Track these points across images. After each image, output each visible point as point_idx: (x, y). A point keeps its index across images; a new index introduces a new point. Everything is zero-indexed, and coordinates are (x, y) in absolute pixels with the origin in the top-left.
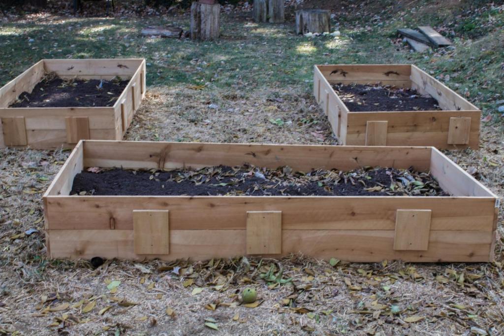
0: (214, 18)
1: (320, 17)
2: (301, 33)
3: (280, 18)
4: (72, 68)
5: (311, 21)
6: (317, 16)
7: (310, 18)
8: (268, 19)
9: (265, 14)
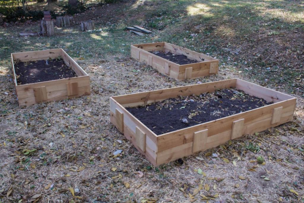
0: (52, 27)
1: (92, 24)
2: (84, 30)
3: (69, 25)
4: (27, 56)
5: (88, 25)
6: (91, 23)
7: (88, 24)
8: (64, 25)
9: (62, 23)
